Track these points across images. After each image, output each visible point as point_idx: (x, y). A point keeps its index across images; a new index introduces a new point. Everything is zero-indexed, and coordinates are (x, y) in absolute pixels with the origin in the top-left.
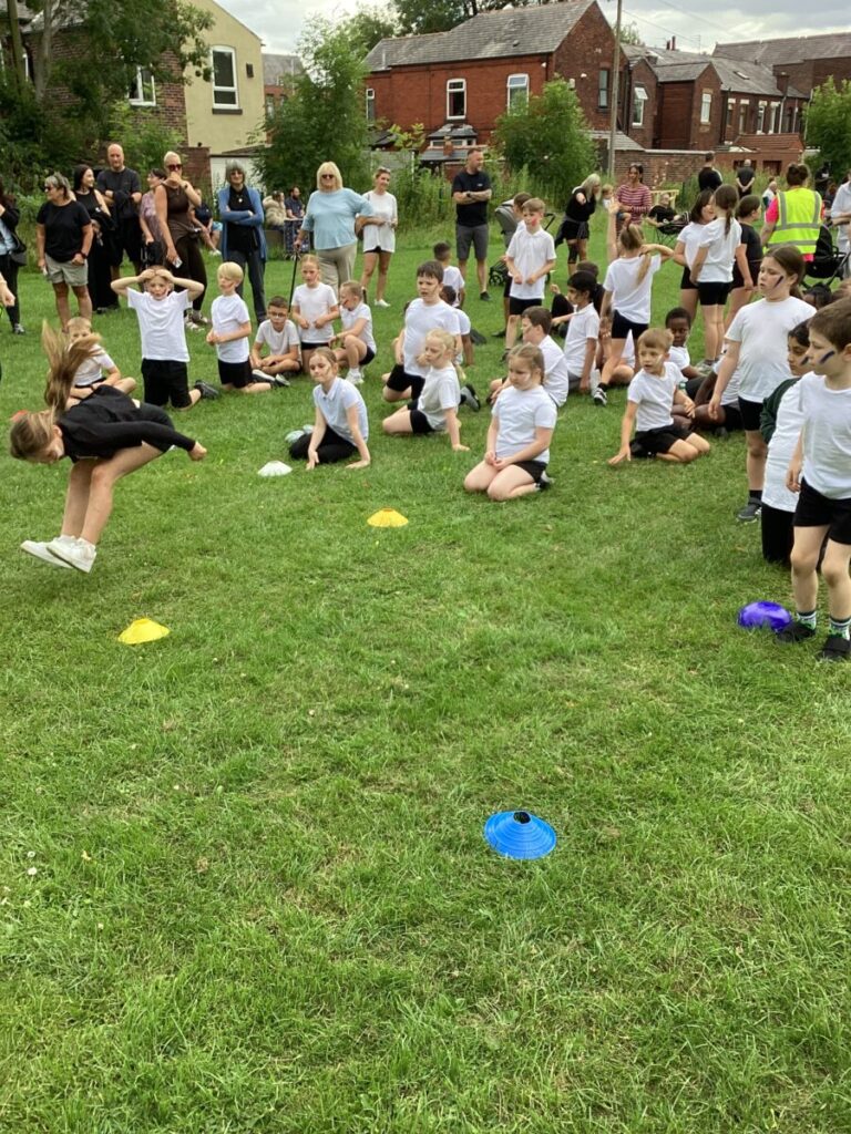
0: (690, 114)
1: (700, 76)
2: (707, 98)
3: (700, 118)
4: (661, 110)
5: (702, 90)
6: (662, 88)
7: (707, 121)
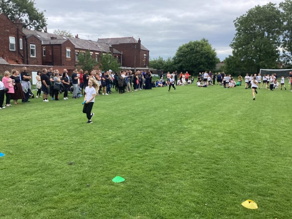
0: (61, 54)
1: (64, 43)
2: (68, 50)
3: (66, 56)
4: (52, 53)
5: (65, 47)
6: (52, 46)
7: (70, 57)
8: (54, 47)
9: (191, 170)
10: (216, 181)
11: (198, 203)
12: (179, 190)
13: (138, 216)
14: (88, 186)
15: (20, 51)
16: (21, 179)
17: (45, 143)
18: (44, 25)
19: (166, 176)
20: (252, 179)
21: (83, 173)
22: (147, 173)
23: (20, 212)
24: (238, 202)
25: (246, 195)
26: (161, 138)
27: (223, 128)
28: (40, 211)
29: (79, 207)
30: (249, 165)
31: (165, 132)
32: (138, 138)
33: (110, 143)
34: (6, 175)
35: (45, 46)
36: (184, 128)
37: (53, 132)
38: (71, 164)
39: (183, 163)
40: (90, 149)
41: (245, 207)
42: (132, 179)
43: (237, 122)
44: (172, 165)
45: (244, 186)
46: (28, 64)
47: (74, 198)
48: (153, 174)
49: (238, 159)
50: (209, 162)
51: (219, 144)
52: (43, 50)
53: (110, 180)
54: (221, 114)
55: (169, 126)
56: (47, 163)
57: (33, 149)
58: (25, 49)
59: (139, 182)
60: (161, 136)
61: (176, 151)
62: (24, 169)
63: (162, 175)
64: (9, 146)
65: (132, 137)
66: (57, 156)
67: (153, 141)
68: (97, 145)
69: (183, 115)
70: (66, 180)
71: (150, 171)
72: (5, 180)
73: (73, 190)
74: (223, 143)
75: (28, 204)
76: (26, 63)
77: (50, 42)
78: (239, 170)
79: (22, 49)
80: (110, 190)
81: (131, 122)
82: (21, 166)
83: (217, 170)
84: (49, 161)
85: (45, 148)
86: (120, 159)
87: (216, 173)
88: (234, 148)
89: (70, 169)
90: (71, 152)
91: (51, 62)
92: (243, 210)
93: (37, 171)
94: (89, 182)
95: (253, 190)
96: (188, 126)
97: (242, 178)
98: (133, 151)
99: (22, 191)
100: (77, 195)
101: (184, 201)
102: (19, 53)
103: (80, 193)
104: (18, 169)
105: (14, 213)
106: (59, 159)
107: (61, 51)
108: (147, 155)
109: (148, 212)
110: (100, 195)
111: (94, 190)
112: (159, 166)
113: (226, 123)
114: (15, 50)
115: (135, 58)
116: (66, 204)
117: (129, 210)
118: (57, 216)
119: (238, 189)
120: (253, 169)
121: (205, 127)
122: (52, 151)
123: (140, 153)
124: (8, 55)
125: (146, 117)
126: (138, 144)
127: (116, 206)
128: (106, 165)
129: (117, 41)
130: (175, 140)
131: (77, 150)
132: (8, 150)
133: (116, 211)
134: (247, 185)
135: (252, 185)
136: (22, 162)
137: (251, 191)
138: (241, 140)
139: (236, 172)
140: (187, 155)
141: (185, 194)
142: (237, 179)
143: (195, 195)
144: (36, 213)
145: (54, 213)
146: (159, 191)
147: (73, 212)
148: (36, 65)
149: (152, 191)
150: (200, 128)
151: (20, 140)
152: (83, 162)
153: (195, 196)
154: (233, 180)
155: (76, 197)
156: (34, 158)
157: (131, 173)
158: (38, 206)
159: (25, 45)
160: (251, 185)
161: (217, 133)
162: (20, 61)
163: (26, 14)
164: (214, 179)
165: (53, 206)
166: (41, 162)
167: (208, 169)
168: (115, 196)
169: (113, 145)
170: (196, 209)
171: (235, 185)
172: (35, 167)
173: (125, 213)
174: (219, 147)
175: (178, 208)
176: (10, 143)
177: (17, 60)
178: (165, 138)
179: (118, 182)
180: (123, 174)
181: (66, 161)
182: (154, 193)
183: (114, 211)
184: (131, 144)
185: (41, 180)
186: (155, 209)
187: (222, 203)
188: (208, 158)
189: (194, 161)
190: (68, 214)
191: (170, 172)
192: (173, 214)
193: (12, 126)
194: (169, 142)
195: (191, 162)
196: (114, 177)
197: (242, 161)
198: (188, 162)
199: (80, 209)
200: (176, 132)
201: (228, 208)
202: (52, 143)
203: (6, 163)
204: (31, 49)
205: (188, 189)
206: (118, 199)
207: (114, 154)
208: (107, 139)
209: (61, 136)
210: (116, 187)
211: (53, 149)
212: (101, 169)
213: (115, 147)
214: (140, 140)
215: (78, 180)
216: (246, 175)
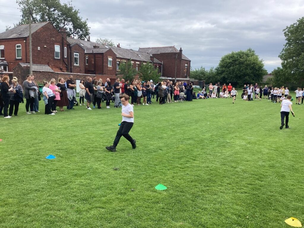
0: (103, 63)
1: (106, 52)
2: (110, 59)
3: (108, 65)
4: (95, 62)
5: (107, 56)
6: (94, 55)
7: (111, 66)
8: (96, 56)
9: (233, 185)
10: (259, 197)
11: (239, 216)
12: (221, 203)
13: (180, 222)
14: (133, 191)
15: (64, 59)
16: (72, 180)
17: (91, 149)
18: (87, 34)
19: (208, 188)
20: (297, 198)
21: (127, 179)
22: (189, 183)
23: (73, 209)
24: (281, 218)
25: (290, 213)
26: (203, 151)
27: (268, 145)
28: (91, 209)
29: (125, 209)
30: (295, 184)
31: (207, 145)
32: (179, 149)
33: (152, 152)
34: (58, 176)
35: (88, 55)
36: (226, 142)
37: (98, 139)
38: (116, 170)
39: (225, 177)
40: (133, 157)
41: (288, 224)
42: (174, 188)
43: (284, 139)
44: (214, 178)
45: (289, 204)
46: (71, 72)
47: (120, 200)
48: (194, 185)
49: (283, 176)
50: (252, 178)
51: (264, 160)
52: (86, 58)
53: (153, 187)
54: (267, 130)
55: (211, 139)
56: (94, 167)
57: (81, 154)
58: (69, 58)
59: (181, 192)
60: (202, 149)
61: (218, 165)
62: (74, 171)
63: (204, 187)
64: (59, 149)
65: (173, 148)
66: (103, 162)
67: (195, 154)
68: (140, 154)
69: (225, 129)
70: (112, 184)
71: (192, 182)
72: (58, 180)
73: (119, 194)
74: (267, 160)
75: (80, 202)
76: (70, 71)
77: (93, 51)
78: (284, 188)
79: (66, 57)
80: (153, 196)
81: (172, 133)
82: (71, 168)
83: (260, 186)
84: (96, 165)
85: (92, 153)
86: (162, 168)
87: (259, 189)
88: (280, 165)
89: (116, 174)
90: (115, 159)
91: (94, 71)
92: (286, 226)
93: (86, 174)
94: (134, 187)
95: (297, 208)
96: (231, 141)
97: (286, 196)
98: (174, 161)
99: (74, 191)
100: (123, 198)
101: (225, 213)
102: (64, 61)
103: (125, 196)
104: (68, 171)
105: (68, 209)
106: (105, 164)
107: (103, 60)
108: (188, 167)
109: (190, 220)
110: (144, 200)
111: (139, 195)
112: (201, 178)
113: (272, 140)
114: (59, 58)
115: (176, 68)
116: (113, 205)
117: (172, 215)
118: (106, 215)
119: (282, 207)
120: (299, 188)
121: (249, 143)
122: (98, 156)
123: (181, 164)
124: (53, 63)
125: (187, 129)
126: (179, 155)
127: (160, 212)
128: (148, 173)
129: (158, 51)
130: (217, 154)
131: (121, 157)
132: (58, 154)
133: (159, 215)
134: (291, 203)
135: (298, 204)
136: (71, 165)
137: (296, 210)
138: (288, 158)
139: (280, 189)
140: (229, 169)
141: (227, 206)
142: (281, 197)
143: (237, 208)
144: (87, 211)
145: (103, 212)
146: (201, 201)
147: (120, 213)
148: (79, 74)
149: (194, 201)
150: (244, 143)
151: (68, 144)
152: (127, 169)
153: (237, 210)
154: (277, 197)
155: (122, 200)
156: (82, 162)
157: (173, 183)
158: (88, 205)
159: (69, 54)
160: (296, 203)
161: (262, 150)
162: (64, 68)
163: (71, 23)
164: (257, 195)
165: (102, 205)
166: (89, 166)
167: (251, 184)
168: (158, 203)
169: (155, 155)
170: (237, 221)
171: (278, 203)
172: (84, 170)
173: (168, 219)
174: (263, 164)
175: (219, 219)
176: (60, 147)
177: (61, 68)
178: (207, 151)
179: (161, 190)
180: (165, 183)
181: (111, 166)
182: (195, 203)
183: (158, 215)
184: (173, 155)
185: (90, 182)
186: (197, 218)
187: (264, 218)
188: (251, 174)
189: (237, 176)
190: (115, 214)
191: (211, 185)
192: (214, 223)
193: (60, 131)
194: (210, 155)
195: (233, 177)
196: (157, 185)
197: (288, 179)
198: (231, 177)
199: (126, 211)
200: (218, 146)
201: (270, 224)
202: (98, 149)
203: (58, 165)
204: (75, 58)
205: (230, 203)
206: (161, 205)
207: (155, 163)
208: (149, 148)
209: (105, 143)
210: (159, 194)
211: (98, 154)
212: (144, 176)
213: (156, 157)
214: (181, 152)
215: (123, 185)
216: (291, 194)
